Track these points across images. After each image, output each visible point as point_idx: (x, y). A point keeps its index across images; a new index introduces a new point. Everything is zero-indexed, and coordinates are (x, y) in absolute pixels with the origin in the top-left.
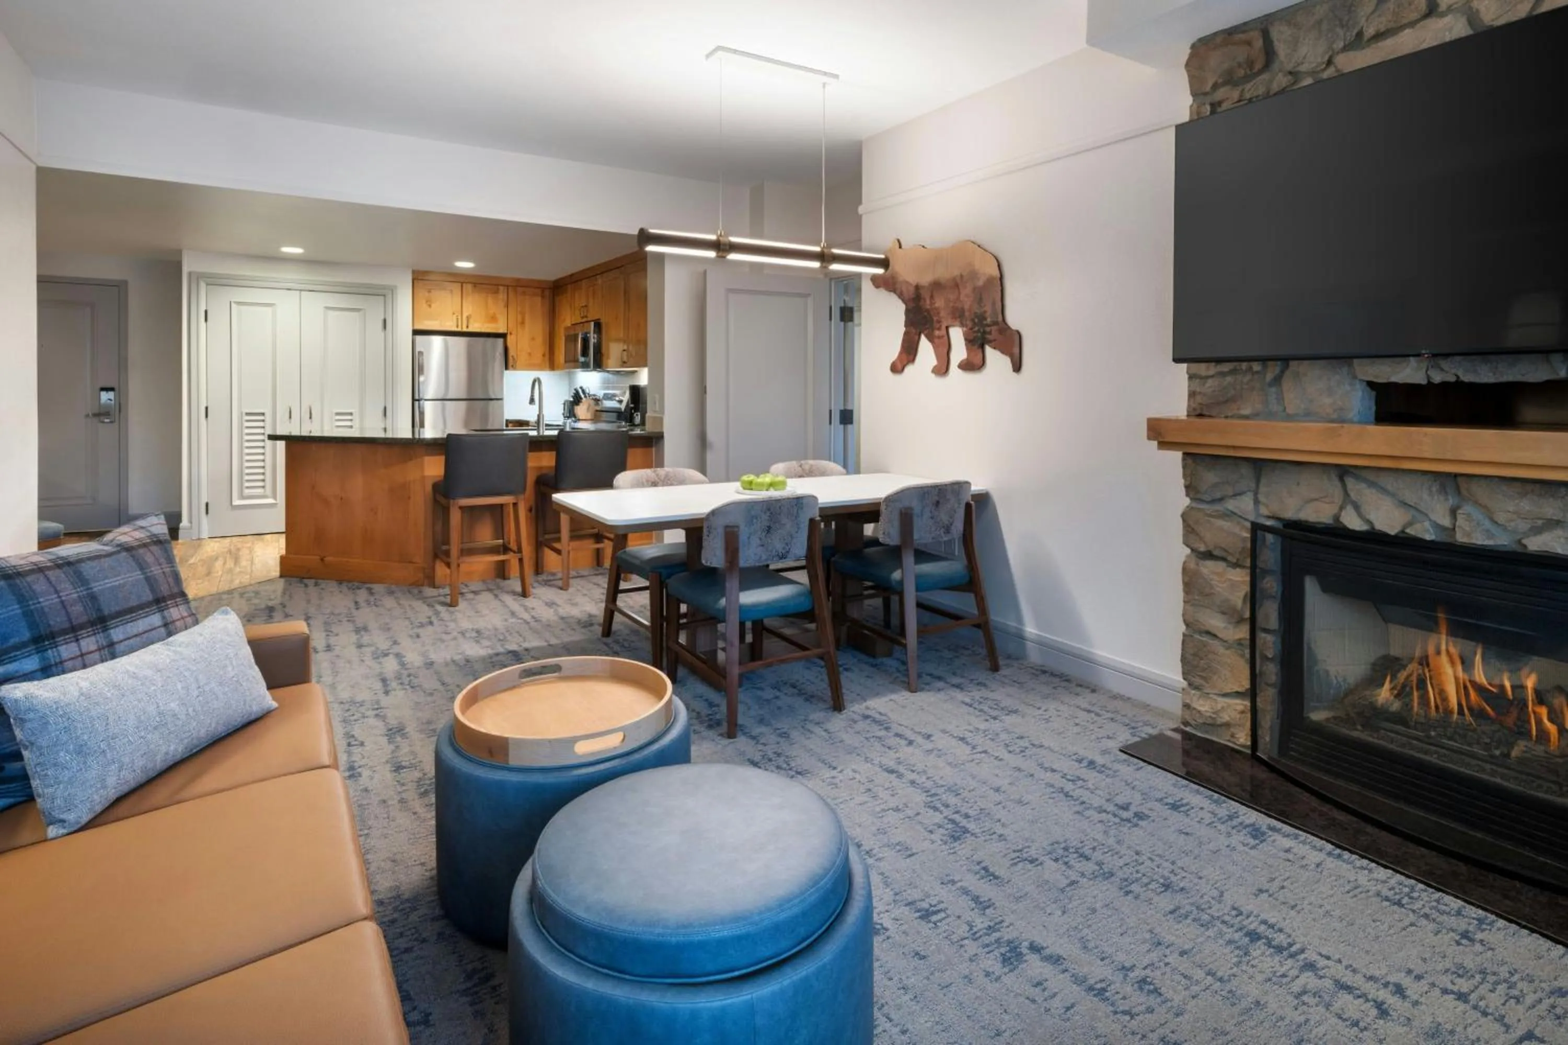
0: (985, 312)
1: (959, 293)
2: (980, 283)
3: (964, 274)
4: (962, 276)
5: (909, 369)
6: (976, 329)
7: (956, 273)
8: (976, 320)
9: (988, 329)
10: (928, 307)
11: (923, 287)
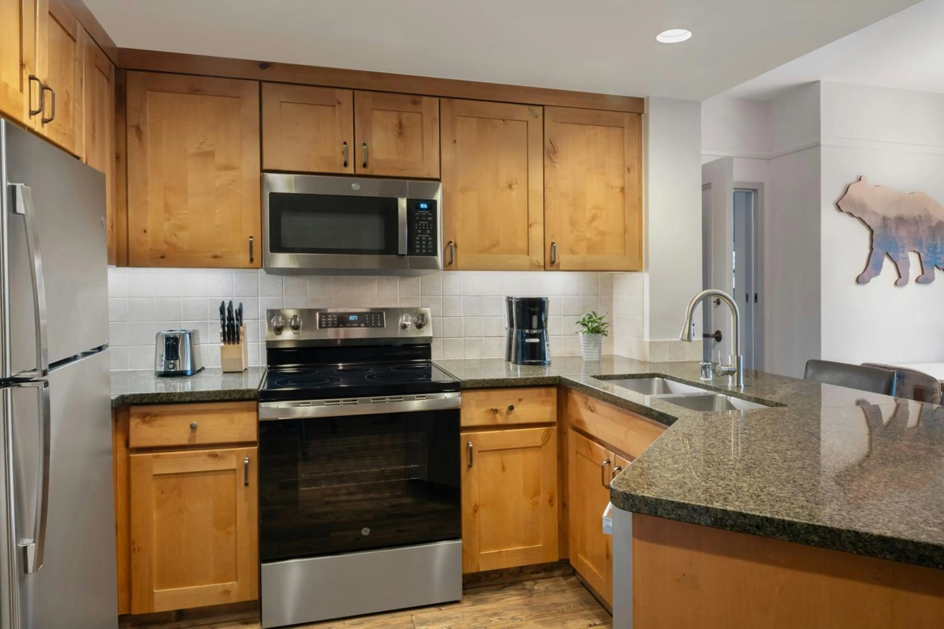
0: (937, 244)
1: (919, 229)
2: (933, 224)
3: (922, 215)
4: (920, 217)
5: (874, 281)
6: (931, 255)
7: (916, 213)
8: (930, 249)
9: (938, 256)
10: (894, 235)
11: (889, 219)
